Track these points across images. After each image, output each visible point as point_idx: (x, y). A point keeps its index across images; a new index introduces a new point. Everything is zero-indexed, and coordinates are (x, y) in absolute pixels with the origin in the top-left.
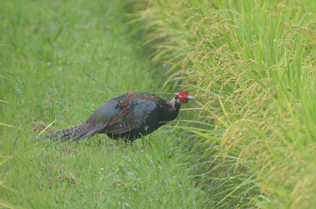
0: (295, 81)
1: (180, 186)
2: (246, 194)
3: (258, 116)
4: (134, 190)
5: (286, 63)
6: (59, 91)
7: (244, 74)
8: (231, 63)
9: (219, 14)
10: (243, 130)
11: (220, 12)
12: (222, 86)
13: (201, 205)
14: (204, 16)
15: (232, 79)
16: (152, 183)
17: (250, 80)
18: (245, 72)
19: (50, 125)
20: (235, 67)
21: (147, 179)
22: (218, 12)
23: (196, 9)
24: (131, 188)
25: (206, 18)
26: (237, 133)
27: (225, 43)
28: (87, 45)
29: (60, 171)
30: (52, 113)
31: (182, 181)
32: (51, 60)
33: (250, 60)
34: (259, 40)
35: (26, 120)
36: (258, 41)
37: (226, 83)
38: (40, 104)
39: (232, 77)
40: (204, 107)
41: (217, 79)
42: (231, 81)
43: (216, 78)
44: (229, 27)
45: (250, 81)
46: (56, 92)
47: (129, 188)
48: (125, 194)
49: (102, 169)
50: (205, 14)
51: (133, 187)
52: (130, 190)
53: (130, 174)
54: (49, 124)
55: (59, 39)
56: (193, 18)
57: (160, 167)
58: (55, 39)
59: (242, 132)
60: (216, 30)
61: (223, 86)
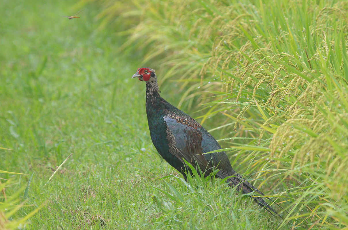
0: (342, 68)
1: (228, 208)
2: (302, 209)
3: (308, 114)
4: (177, 221)
5: (327, 49)
6: (60, 128)
7: (280, 70)
8: (260, 62)
9: (232, 11)
10: (292, 132)
11: (232, 9)
12: (254, 89)
13: (256, 226)
14: (214, 17)
15: (264, 79)
16: (196, 210)
17: (287, 76)
18: (281, 67)
19: (60, 167)
20: (265, 65)
21: (188, 207)
22: (230, 8)
23: (204, 9)
24: (172, 219)
25: (217, 18)
26: (287, 136)
27: (247, 41)
28: (79, 74)
29: (85, 214)
30: (59, 153)
31: (229, 203)
32: (41, 96)
33: (282, 54)
34: (288, 31)
35: (30, 165)
36: (286, 32)
37: (258, 85)
38: (43, 146)
39: (264, 77)
40: (239, 115)
41: (248, 82)
42: (264, 81)
43: (246, 82)
44: (247, 23)
45: (287, 78)
46: (58, 129)
47: (170, 219)
48: (167, 227)
49: (133, 205)
50: (214, 14)
51: (174, 218)
52: (171, 222)
53: (168, 204)
54: (59, 165)
55: (45, 72)
56: (202, 21)
57: (201, 191)
58: (40, 72)
59: (293, 134)
60: (232, 28)
61: (256, 89)
